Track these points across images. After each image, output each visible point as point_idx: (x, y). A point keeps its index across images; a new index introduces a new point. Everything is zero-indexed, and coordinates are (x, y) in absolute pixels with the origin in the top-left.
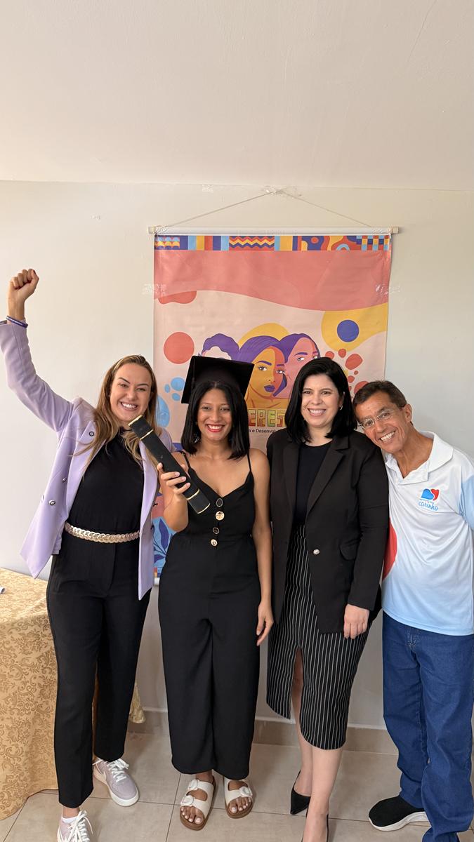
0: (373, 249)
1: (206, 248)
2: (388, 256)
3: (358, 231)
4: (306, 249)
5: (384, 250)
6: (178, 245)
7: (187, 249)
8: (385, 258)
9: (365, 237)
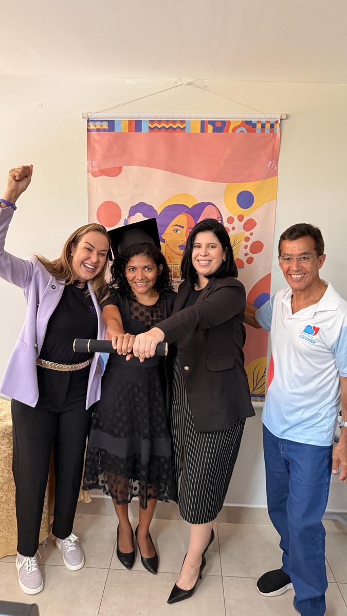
2: (277, 138)
3: (254, 117)
4: (212, 132)
5: (275, 133)
6: (107, 128)
7: (114, 131)
8: (276, 141)
9: (259, 122)
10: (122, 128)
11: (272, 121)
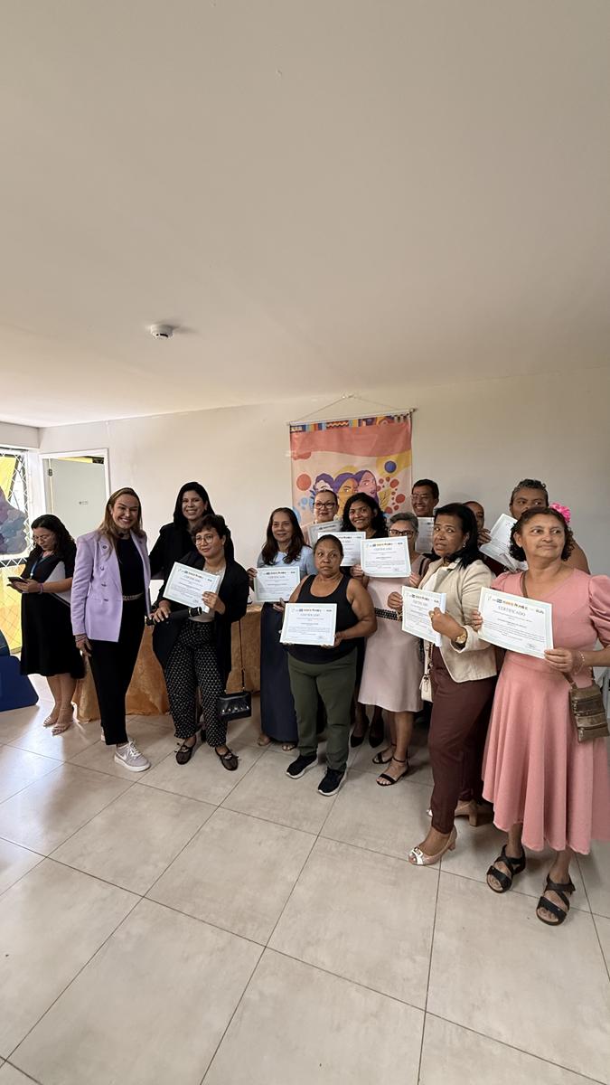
0: (401, 422)
1: (315, 430)
3: (392, 413)
4: (365, 425)
5: (407, 421)
6: (302, 430)
7: (306, 431)
8: (408, 426)
9: (396, 416)
10: (310, 429)
11: (405, 414)
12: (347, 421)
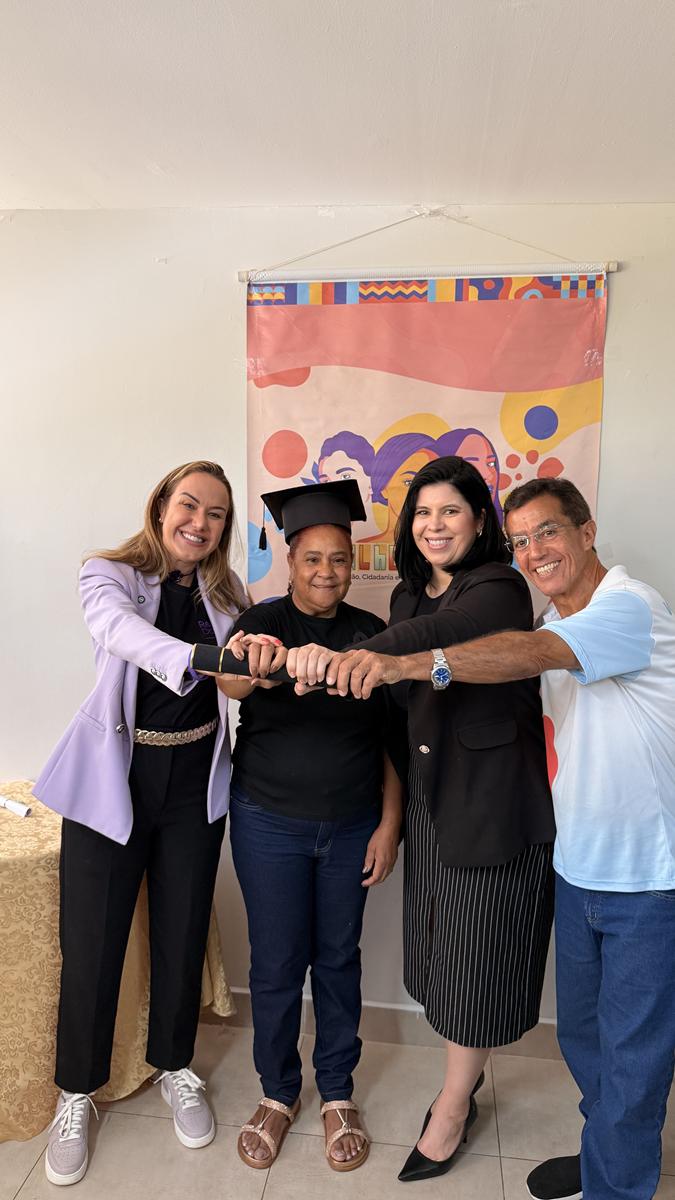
0: (579, 296)
1: (325, 301)
2: (601, 306)
3: (555, 268)
4: (476, 300)
5: (596, 296)
6: (283, 297)
7: (296, 303)
8: (598, 310)
9: (566, 278)
10: (310, 297)
11: (592, 275)
12: (422, 283)
